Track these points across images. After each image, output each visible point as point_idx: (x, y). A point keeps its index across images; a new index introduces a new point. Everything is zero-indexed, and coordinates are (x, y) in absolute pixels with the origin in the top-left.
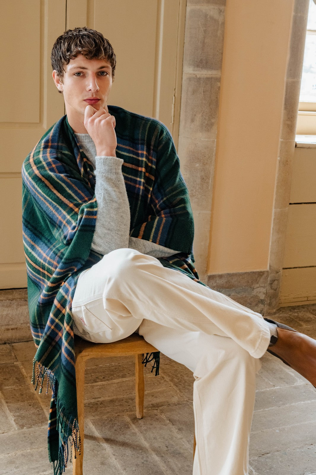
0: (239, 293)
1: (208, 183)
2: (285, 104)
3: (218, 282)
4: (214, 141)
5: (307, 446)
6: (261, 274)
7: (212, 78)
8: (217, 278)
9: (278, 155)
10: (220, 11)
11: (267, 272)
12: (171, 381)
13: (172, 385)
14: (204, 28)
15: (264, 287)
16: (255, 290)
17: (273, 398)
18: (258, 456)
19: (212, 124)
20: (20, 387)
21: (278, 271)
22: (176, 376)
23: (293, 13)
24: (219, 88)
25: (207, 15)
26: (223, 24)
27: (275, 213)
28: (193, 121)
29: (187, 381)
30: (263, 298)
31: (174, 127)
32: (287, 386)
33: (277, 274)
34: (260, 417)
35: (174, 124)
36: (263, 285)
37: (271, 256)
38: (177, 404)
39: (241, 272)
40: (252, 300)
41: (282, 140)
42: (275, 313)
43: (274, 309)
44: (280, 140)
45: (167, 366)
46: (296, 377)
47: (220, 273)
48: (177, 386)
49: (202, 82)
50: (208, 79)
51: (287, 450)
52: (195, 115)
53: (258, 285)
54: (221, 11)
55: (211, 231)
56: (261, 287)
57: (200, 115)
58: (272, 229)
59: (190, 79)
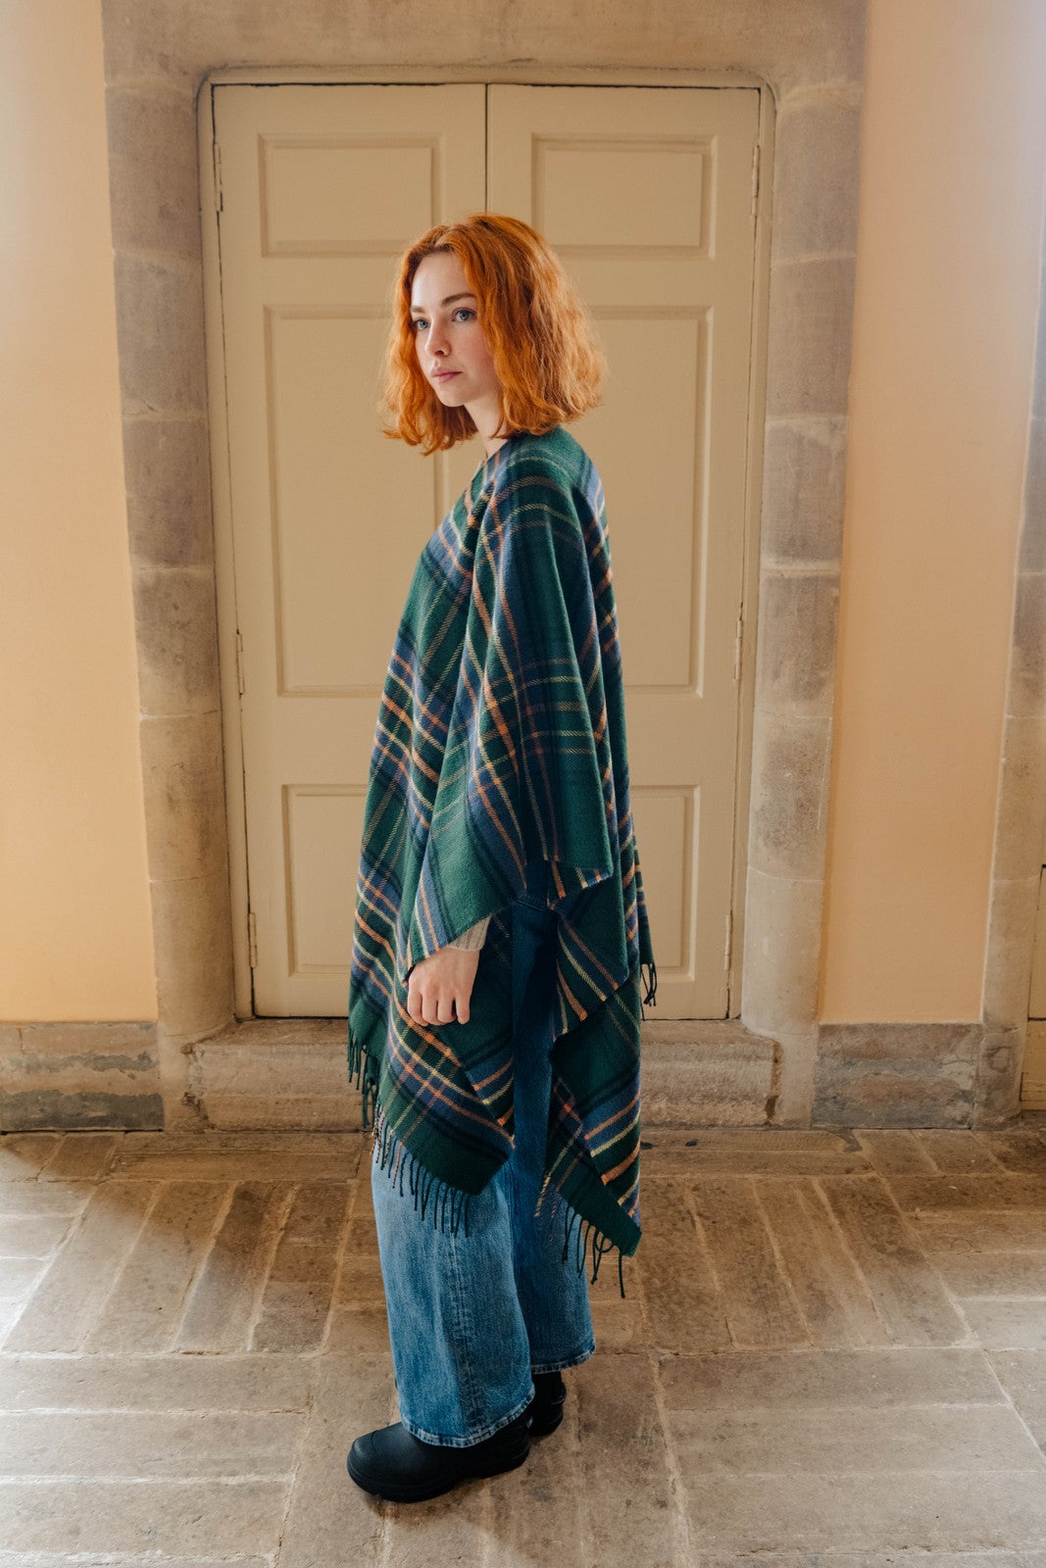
0: (901, 1071)
1: (813, 815)
2: (1017, 632)
3: (845, 1041)
4: (828, 719)
5: (889, 1549)
6: (960, 1031)
7: (816, 579)
8: (843, 1033)
9: (1002, 752)
10: (834, 428)
11: (978, 1026)
12: (644, 1283)
13: (641, 1294)
14: (797, 468)
15: (971, 1062)
16: (945, 1068)
17: (874, 1376)
18: (739, 1552)
19: (821, 683)
20: (321, 1243)
21: (1010, 1027)
22: (664, 1271)
23: (1031, 417)
24: (837, 600)
25: (803, 438)
26: (843, 454)
27: (997, 890)
28: (776, 675)
29: (680, 1289)
30: (968, 1088)
31: (742, 689)
32: (930, 1347)
33: (1006, 1034)
34: (808, 1430)
35: (743, 682)
36: (968, 1058)
37: (986, 989)
38: (621, 1351)
39: (907, 1022)
40: (938, 1089)
41: (1011, 717)
42: (1002, 1126)
43: (1001, 1115)
44: (1006, 716)
45: (660, 1239)
46: (966, 1324)
47: (852, 1022)
48: (649, 1299)
49: (794, 588)
50: (810, 583)
51: (827, 1550)
52: (781, 663)
53: (953, 1057)
54: (836, 426)
55: (824, 924)
56: (963, 1061)
57: (792, 662)
58: (988, 927)
59: (770, 581)
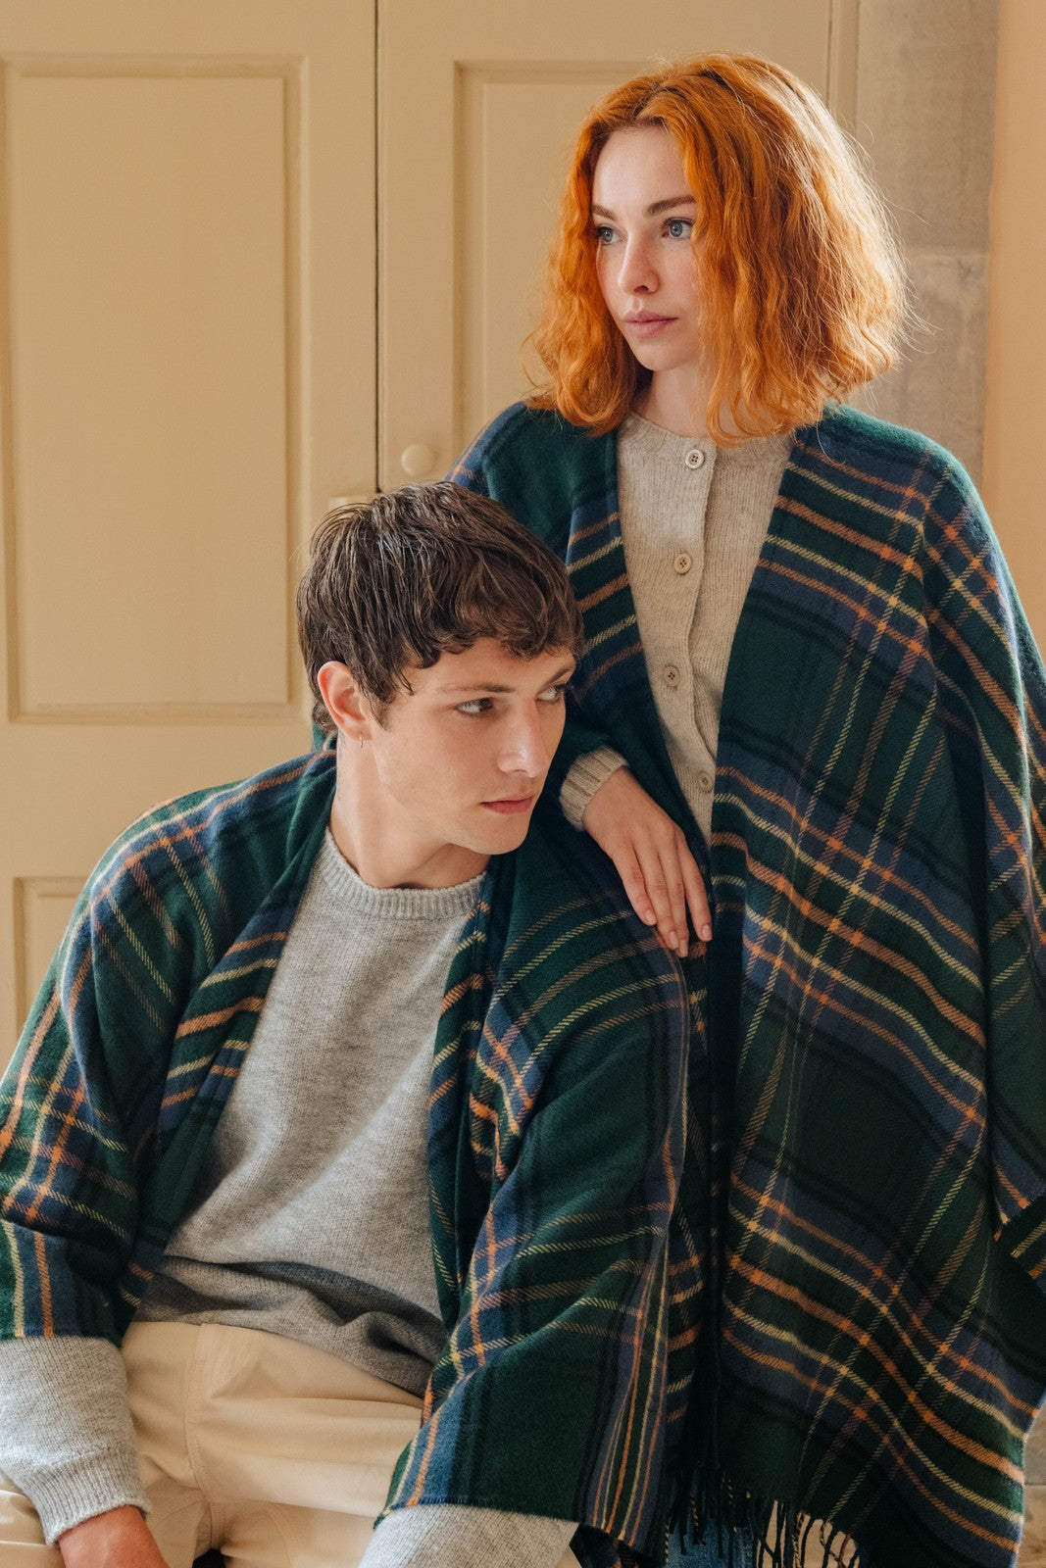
10: (965, 273)
54: (969, 271)
